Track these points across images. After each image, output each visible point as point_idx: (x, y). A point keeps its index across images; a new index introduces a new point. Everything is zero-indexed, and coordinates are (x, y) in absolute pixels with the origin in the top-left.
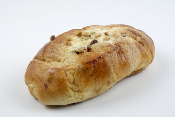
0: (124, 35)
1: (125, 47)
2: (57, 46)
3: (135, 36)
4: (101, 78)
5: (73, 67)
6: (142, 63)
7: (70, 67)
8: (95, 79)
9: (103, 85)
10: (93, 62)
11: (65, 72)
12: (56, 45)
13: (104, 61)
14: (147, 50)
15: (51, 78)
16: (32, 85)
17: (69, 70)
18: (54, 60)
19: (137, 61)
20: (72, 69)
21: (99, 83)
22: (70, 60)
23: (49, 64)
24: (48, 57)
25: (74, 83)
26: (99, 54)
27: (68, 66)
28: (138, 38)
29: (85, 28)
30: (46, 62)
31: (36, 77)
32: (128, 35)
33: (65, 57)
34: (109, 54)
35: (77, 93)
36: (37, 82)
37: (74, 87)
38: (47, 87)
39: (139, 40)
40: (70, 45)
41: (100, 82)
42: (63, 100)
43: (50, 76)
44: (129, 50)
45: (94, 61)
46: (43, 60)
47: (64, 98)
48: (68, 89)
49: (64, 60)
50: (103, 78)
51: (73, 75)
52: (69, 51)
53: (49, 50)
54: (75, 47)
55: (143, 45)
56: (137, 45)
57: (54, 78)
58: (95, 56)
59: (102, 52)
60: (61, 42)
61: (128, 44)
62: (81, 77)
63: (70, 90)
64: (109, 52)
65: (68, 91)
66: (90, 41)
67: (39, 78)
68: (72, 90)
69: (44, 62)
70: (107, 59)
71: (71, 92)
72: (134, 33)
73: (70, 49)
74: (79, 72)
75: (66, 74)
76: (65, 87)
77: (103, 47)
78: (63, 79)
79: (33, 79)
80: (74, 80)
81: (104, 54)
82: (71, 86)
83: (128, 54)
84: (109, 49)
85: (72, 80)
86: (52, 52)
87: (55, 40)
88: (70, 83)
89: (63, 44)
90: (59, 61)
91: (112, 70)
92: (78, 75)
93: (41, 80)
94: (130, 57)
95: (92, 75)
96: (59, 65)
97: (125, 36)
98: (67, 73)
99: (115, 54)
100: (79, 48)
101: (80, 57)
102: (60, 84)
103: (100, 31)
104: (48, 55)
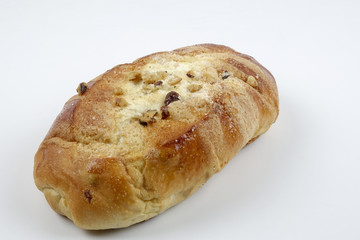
0: (224, 74)
1: (232, 103)
2: (98, 108)
3: (244, 74)
4: (194, 170)
5: (140, 154)
6: (261, 127)
7: (134, 155)
8: (183, 174)
9: (197, 181)
10: (179, 142)
11: (125, 165)
12: (95, 106)
13: (199, 139)
14: (268, 100)
15: (97, 179)
16: (54, 193)
17: (132, 161)
18: (97, 140)
19: (254, 127)
20: (138, 158)
21: (190, 180)
22: (131, 139)
23: (86, 149)
24: (83, 134)
25: (144, 186)
26: (186, 124)
27: (129, 153)
28: (251, 78)
29: (142, 61)
30: (80, 144)
31: (63, 178)
32: (231, 73)
33: (118, 133)
34: (206, 123)
35: (150, 204)
36: (67, 188)
37: (145, 192)
38: (90, 198)
39: (252, 83)
40: (125, 105)
41: (193, 178)
42: (125, 219)
43: (96, 176)
44: (239, 108)
45: (181, 140)
46: (73, 140)
47: (127, 216)
48: (134, 198)
49: (118, 139)
50: (197, 170)
51: (141, 171)
52: (124, 119)
53: (81, 117)
54: (135, 111)
55: (260, 92)
56: (250, 94)
57: (103, 180)
58: (179, 129)
59: (193, 119)
60: (104, 99)
61: (236, 94)
62: (158, 173)
63: (138, 201)
64: (206, 119)
65: (133, 202)
66: (163, 93)
67: (71, 179)
68: (141, 199)
69: (75, 144)
70: (203, 133)
71: (140, 204)
72: (241, 67)
73: (126, 114)
74: (152, 165)
75: (127, 170)
76: (127, 196)
77: (192, 108)
78: (122, 180)
79: (57, 182)
80: (144, 179)
81: (197, 124)
82: (138, 191)
83: (239, 116)
84: (204, 111)
85: (140, 180)
86: (90, 122)
87: (89, 95)
88: (135, 187)
89: (108, 104)
90: (108, 141)
91: (213, 151)
92: (152, 171)
93: (76, 185)
94: (242, 122)
95: (177, 168)
96: (110, 151)
97: (226, 77)
98: (128, 166)
99: (216, 120)
100: (143, 110)
101: (150, 132)
102: (118, 191)
103: (176, 66)
104: (81, 129)
